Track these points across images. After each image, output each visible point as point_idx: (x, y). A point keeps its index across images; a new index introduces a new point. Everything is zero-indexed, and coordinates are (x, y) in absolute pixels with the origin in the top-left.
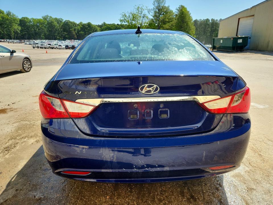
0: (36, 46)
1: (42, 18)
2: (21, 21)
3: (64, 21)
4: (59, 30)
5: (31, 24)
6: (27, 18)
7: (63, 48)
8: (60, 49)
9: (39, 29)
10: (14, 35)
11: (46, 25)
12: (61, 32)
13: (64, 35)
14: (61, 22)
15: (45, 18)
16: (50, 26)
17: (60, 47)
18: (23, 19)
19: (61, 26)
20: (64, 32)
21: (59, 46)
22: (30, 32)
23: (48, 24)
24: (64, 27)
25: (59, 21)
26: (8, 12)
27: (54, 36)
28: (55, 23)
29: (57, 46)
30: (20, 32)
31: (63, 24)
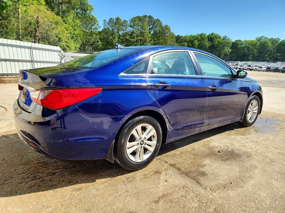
0: (235, 67)
1: (256, 39)
2: (233, 43)
3: (280, 41)
4: (271, 51)
5: (243, 46)
6: (240, 41)
7: (263, 70)
8: (259, 71)
9: (249, 51)
10: (224, 57)
11: (258, 46)
12: (274, 53)
13: (276, 56)
14: (276, 42)
15: (259, 40)
16: (261, 48)
17: (260, 69)
18: (236, 42)
19: (275, 46)
20: (277, 53)
21: (259, 67)
22: (239, 54)
23: (260, 45)
24: (279, 47)
25: (274, 41)
26: (224, 37)
27: (264, 57)
28: (270, 44)
29: (257, 68)
30: (229, 54)
31: (279, 44)
